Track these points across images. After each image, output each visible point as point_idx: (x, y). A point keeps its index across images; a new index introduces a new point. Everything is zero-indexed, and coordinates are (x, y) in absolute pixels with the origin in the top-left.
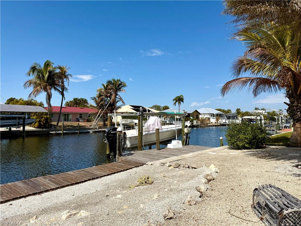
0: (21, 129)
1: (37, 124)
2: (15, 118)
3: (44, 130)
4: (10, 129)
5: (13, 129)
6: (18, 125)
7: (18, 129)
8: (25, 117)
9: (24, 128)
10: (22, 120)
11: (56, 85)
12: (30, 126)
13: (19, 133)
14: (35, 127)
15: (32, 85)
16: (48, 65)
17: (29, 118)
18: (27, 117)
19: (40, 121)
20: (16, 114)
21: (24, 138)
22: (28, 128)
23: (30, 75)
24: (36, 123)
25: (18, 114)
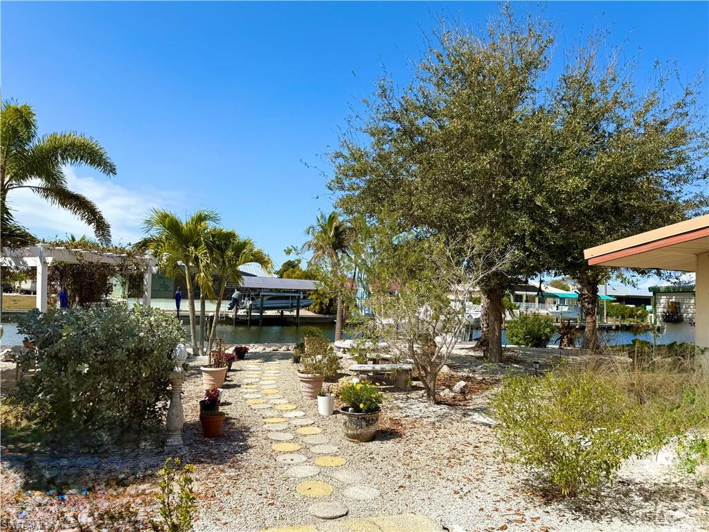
0: (294, 313)
1: (317, 307)
2: (287, 298)
3: (327, 316)
4: (282, 312)
5: (286, 313)
6: (291, 308)
7: (292, 314)
8: (299, 297)
9: (298, 312)
10: (296, 301)
11: (344, 247)
12: (308, 310)
13: (293, 319)
14: (315, 312)
15: (311, 248)
16: (334, 217)
17: (304, 298)
18: (302, 297)
19: (321, 303)
20: (289, 292)
21: (297, 326)
22: (304, 313)
23: (308, 233)
24: (316, 305)
25: (292, 292)
